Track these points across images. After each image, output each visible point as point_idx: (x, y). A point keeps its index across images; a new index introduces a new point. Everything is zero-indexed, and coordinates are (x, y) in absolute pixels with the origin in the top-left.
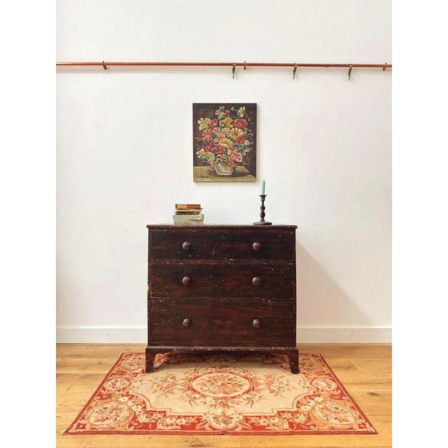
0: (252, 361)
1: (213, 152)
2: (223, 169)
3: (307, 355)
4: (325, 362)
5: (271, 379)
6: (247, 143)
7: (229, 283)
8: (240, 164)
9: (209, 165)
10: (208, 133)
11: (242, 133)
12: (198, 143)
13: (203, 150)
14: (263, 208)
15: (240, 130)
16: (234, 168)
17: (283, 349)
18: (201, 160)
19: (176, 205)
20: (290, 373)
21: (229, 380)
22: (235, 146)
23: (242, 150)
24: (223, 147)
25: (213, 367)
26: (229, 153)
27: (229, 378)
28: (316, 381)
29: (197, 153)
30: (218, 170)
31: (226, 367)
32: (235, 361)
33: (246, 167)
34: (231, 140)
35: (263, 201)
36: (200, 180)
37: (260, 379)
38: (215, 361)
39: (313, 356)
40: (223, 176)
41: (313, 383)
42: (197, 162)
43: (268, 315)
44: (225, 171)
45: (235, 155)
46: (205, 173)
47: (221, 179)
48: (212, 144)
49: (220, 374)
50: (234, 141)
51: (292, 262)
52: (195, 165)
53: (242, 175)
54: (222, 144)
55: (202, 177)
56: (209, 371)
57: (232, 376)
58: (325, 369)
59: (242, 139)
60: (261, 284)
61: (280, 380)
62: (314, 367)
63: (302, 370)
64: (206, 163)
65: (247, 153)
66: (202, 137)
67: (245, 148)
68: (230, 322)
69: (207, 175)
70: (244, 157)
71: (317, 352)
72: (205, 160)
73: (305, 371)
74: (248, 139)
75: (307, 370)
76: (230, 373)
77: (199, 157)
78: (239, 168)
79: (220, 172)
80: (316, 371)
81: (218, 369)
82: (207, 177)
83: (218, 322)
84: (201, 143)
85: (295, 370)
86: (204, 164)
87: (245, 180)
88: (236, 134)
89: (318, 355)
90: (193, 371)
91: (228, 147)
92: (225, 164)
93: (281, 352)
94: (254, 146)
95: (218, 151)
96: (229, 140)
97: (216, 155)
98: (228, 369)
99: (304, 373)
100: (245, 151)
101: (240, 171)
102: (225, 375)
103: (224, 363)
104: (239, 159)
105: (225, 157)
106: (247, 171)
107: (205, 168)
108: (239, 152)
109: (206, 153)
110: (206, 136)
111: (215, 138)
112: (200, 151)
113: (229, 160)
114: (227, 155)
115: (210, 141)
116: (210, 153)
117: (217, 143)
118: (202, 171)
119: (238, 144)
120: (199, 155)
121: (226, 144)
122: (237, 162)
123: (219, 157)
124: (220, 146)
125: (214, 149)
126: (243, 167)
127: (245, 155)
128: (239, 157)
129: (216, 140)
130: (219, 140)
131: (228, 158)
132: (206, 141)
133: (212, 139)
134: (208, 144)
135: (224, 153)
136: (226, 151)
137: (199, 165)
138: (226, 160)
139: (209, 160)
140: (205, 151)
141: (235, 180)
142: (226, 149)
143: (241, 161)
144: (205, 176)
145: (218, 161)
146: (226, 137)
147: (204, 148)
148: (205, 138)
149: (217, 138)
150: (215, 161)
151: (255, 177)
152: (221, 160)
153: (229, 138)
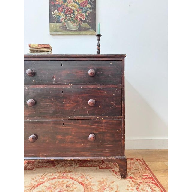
0: (91, 166)
1: (64, 13)
2: (72, 26)
3: (132, 159)
4: (147, 165)
5: (103, 185)
6: (89, 6)
7: (68, 105)
8: (84, 21)
9: (61, 22)
12: (53, 6)
13: (56, 11)
14: (99, 46)
16: (80, 25)
17: (114, 158)
18: (55, 18)
19: (30, 45)
20: (120, 177)
21: (67, 186)
22: (80, 8)
23: (85, 11)
24: (71, 9)
25: (58, 173)
26: (76, 14)
27: (68, 184)
28: (142, 186)
29: (53, 13)
30: (68, 26)
31: (69, 172)
32: (78, 166)
33: (89, 23)
34: (78, 4)
35: (99, 40)
36: (54, 33)
37: (94, 185)
38: (63, 166)
39: (137, 160)
40: (72, 30)
41: (140, 188)
42: (52, 20)
43: (101, 130)
44: (73, 26)
45: (80, 15)
46: (58, 29)
47: (71, 33)
48: (64, 7)
49: (61, 180)
50: (79, 5)
51: (121, 86)
52: (51, 22)
53: (86, 29)
54: (71, 7)
55: (56, 31)
56: (54, 176)
57: (71, 181)
58: (148, 172)
59: (85, 3)
60: (96, 105)
61: (111, 185)
62: (139, 170)
63: (130, 175)
64: (59, 21)
65: (89, 13)
66: (56, 1)
67: (88, 10)
68: (70, 137)
69: (60, 30)
70: (87, 16)
71: (140, 157)
72: (58, 18)
73: (133, 176)
74: (89, 3)
75: (134, 173)
76: (71, 178)
77: (54, 16)
78: (84, 25)
79: (69, 28)
80: (141, 174)
81: (62, 175)
82: (59, 31)
83: (59, 137)
84: (55, 6)
85: (124, 175)
86: (58, 22)
89: (141, 160)
90: (40, 177)
91: (75, 9)
92: (73, 21)
93: (112, 161)
94: (94, 8)
95: (68, 12)
96: (75, 4)
97: (66, 15)
98: (69, 174)
99: (131, 178)
101: (84, 26)
102: (65, 180)
103: (68, 169)
104: (83, 18)
105: (73, 17)
106: (89, 26)
107: (58, 24)
108: (83, 13)
109: (59, 13)
110: (59, 1)
111: (65, 2)
112: (54, 12)
113: (76, 18)
114: (74, 15)
115: (62, 5)
116: (62, 14)
117: (67, 6)
118: (56, 27)
119: (82, 7)
120: (54, 15)
121: (74, 7)
122: (82, 20)
123: (68, 16)
124: (69, 8)
125: (65, 10)
126: (86, 24)
127: (88, 15)
128: (83, 16)
129: (66, 4)
130: (68, 4)
131: (75, 17)
132: (59, 4)
133: (63, 3)
134: (60, 7)
135: (72, 14)
136: (74, 12)
137: (53, 22)
138: (74, 19)
139: (61, 19)
140: (58, 12)
141: (80, 34)
142: (74, 10)
143: (85, 19)
144: (58, 30)
145: (68, 19)
146: (74, 2)
147: (57, 10)
148: (58, 3)
149: (67, 2)
150: (65, 19)
151: (95, 31)
152: (70, 19)
153: (76, 3)
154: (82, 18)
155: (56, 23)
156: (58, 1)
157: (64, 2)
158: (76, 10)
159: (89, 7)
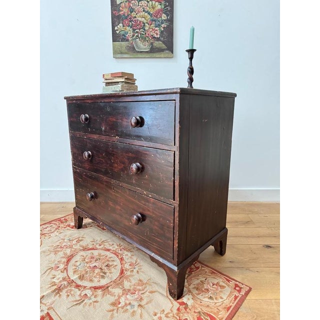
1: (131, 27)
2: (142, 45)
6: (164, 17)
8: (158, 39)
9: (128, 40)
10: (126, 7)
11: (159, 7)
12: (116, 18)
13: (121, 25)
15: (157, 3)
16: (152, 44)
18: (119, 35)
22: (153, 20)
23: (159, 25)
24: (140, 22)
26: (147, 28)
29: (116, 28)
30: (137, 46)
33: (164, 42)
34: (149, 14)
36: (119, 56)
40: (141, 52)
42: (116, 37)
44: (143, 46)
45: (153, 30)
46: (124, 50)
47: (140, 55)
48: (130, 18)
50: (151, 15)
52: (114, 41)
53: (160, 50)
54: (140, 19)
55: (121, 53)
59: (158, 12)
64: (125, 39)
65: (164, 28)
66: (120, 11)
67: (162, 23)
69: (126, 51)
70: (162, 32)
72: (123, 35)
74: (165, 13)
76: (122, 259)
77: (118, 32)
78: (158, 44)
79: (138, 48)
82: (126, 53)
84: (119, 17)
87: (162, 56)
88: (153, 8)
91: (145, 21)
92: (144, 39)
94: (171, 21)
95: (137, 26)
96: (146, 14)
97: (134, 30)
100: (163, 26)
101: (158, 46)
104: (157, 34)
105: (142, 33)
106: (164, 46)
107: (124, 44)
108: (157, 27)
109: (124, 28)
110: (124, 10)
111: (133, 12)
112: (118, 26)
113: (147, 35)
114: (144, 30)
115: (128, 15)
116: (128, 28)
117: (135, 17)
118: (121, 47)
119: (155, 18)
120: (117, 30)
121: (143, 19)
122: (155, 37)
123: (137, 32)
124: (138, 20)
125: (132, 24)
126: (161, 42)
127: (163, 29)
128: (156, 32)
129: (133, 14)
130: (137, 14)
131: (145, 34)
132: (124, 15)
133: (129, 13)
134: (126, 18)
135: (142, 28)
136: (144, 25)
137: (117, 40)
138: (144, 36)
139: (127, 36)
140: (123, 26)
141: (153, 56)
142: (144, 23)
143: (159, 36)
144: (124, 52)
145: (137, 36)
146: (144, 11)
147: (122, 23)
148: (123, 12)
149: (135, 12)
150: (133, 36)
151: (172, 52)
152: (139, 36)
153: (147, 12)
154: (155, 34)
155: (122, 41)
156: (122, 11)
157: (131, 12)
158: (147, 23)
159: (165, 19)
